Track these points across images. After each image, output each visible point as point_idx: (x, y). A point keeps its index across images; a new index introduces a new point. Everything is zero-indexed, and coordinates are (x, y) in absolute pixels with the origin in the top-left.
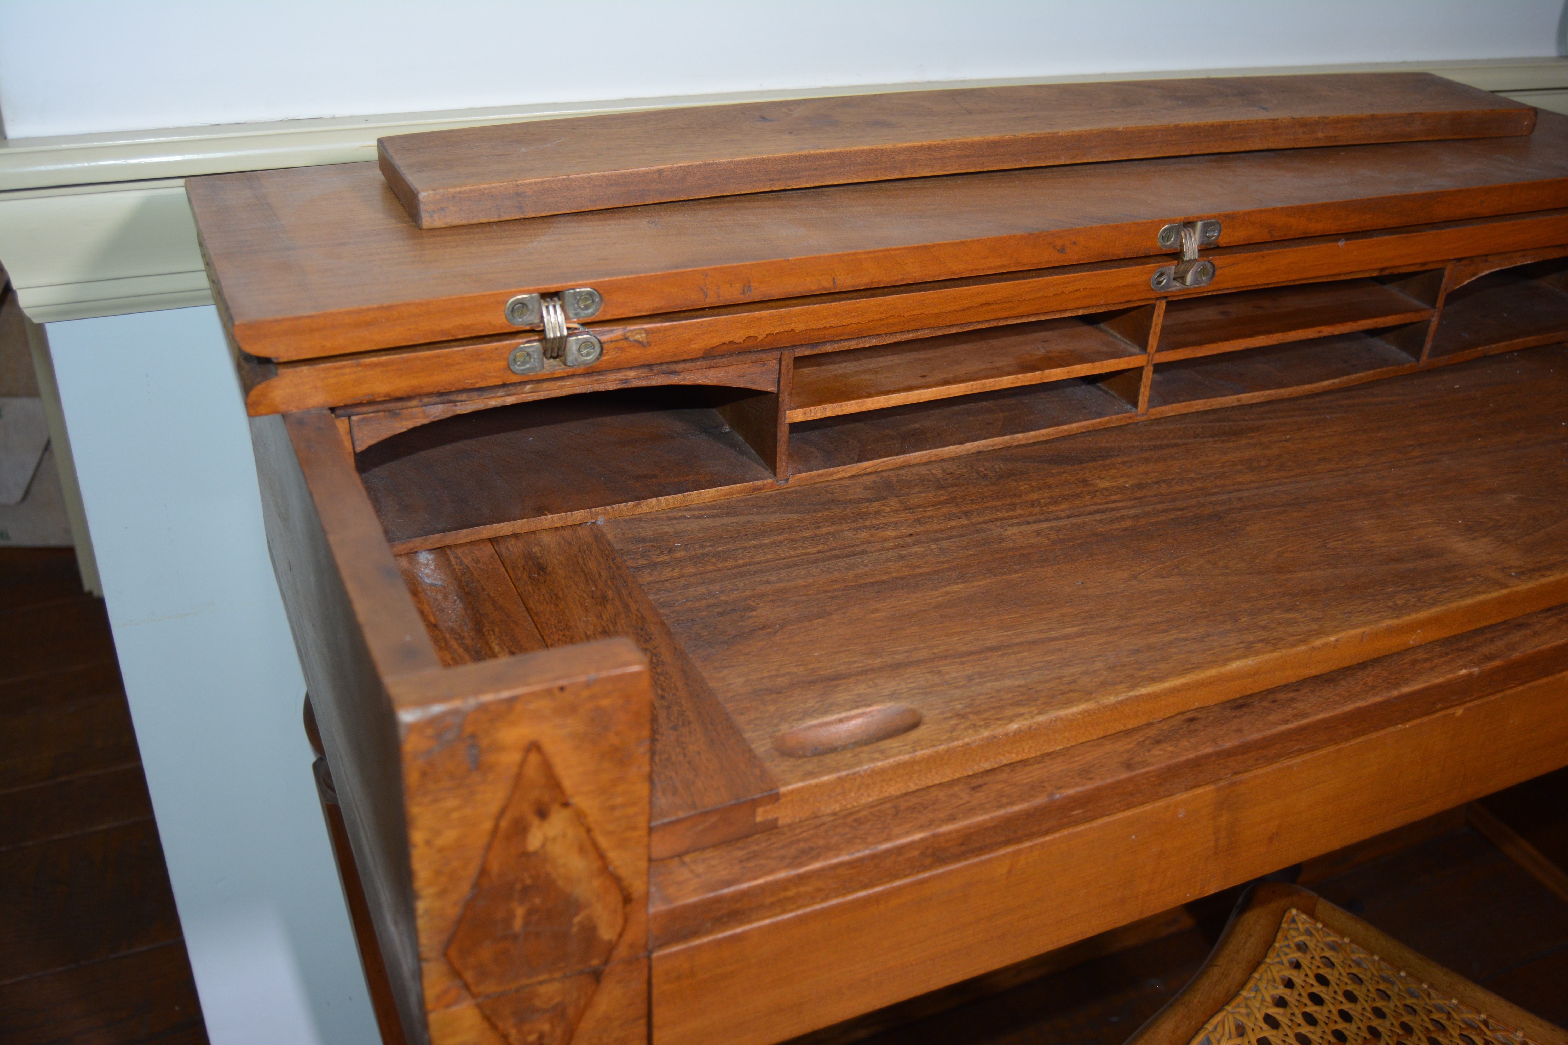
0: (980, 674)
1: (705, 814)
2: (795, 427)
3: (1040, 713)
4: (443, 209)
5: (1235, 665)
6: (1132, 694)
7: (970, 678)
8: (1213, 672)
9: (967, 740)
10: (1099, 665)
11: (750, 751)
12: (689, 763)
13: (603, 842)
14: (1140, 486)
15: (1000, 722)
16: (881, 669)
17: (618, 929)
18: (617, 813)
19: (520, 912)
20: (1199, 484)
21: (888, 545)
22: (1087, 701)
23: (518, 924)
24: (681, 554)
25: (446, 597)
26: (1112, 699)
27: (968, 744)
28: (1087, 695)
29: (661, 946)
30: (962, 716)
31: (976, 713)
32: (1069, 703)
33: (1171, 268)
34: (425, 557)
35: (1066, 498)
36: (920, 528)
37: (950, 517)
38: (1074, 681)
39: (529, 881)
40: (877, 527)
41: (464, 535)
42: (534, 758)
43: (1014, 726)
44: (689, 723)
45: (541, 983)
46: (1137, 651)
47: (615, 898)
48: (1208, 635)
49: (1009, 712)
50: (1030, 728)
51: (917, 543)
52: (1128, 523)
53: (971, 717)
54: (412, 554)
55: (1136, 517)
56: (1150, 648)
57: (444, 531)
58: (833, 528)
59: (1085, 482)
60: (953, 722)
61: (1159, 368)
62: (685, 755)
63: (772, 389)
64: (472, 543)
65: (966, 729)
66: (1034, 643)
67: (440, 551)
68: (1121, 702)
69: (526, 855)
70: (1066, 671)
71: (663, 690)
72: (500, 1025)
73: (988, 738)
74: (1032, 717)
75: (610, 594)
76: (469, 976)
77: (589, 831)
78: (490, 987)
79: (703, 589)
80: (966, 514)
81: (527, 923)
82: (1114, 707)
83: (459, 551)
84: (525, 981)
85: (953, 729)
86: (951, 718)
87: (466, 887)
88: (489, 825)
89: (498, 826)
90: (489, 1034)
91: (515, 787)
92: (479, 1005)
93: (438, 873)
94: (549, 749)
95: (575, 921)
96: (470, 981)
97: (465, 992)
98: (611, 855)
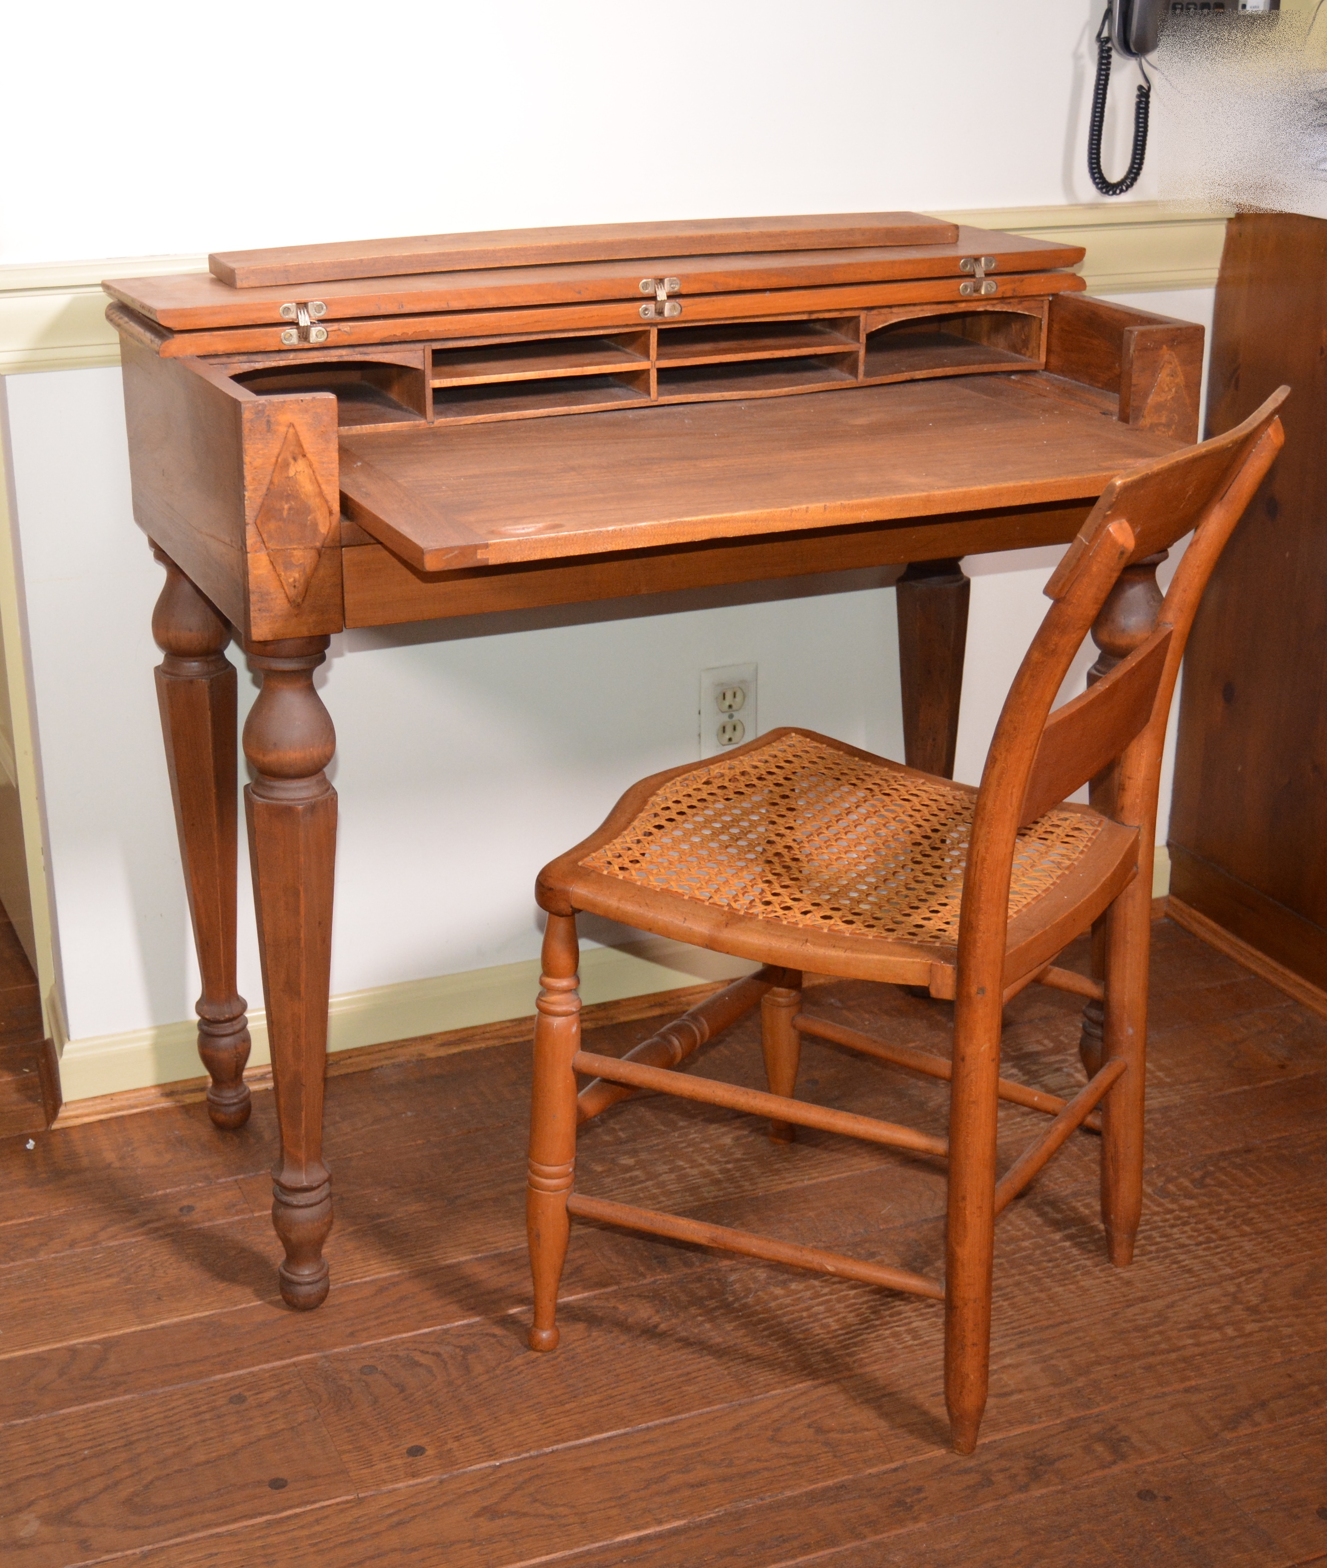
2: (436, 390)
4: (247, 278)
13: (320, 478)
17: (327, 528)
18: (325, 466)
19: (286, 507)
23: (285, 513)
29: (346, 545)
33: (651, 306)
39: (290, 492)
42: (291, 430)
45: (294, 549)
61: (660, 371)
63: (420, 367)
69: (288, 477)
72: (277, 569)
76: (265, 536)
77: (314, 471)
81: (289, 514)
84: (288, 545)
87: (264, 488)
88: (273, 460)
89: (277, 461)
90: (273, 572)
91: (284, 443)
92: (268, 555)
93: (254, 479)
94: (298, 428)
95: (309, 518)
96: (265, 540)
97: (262, 545)
98: (323, 487)
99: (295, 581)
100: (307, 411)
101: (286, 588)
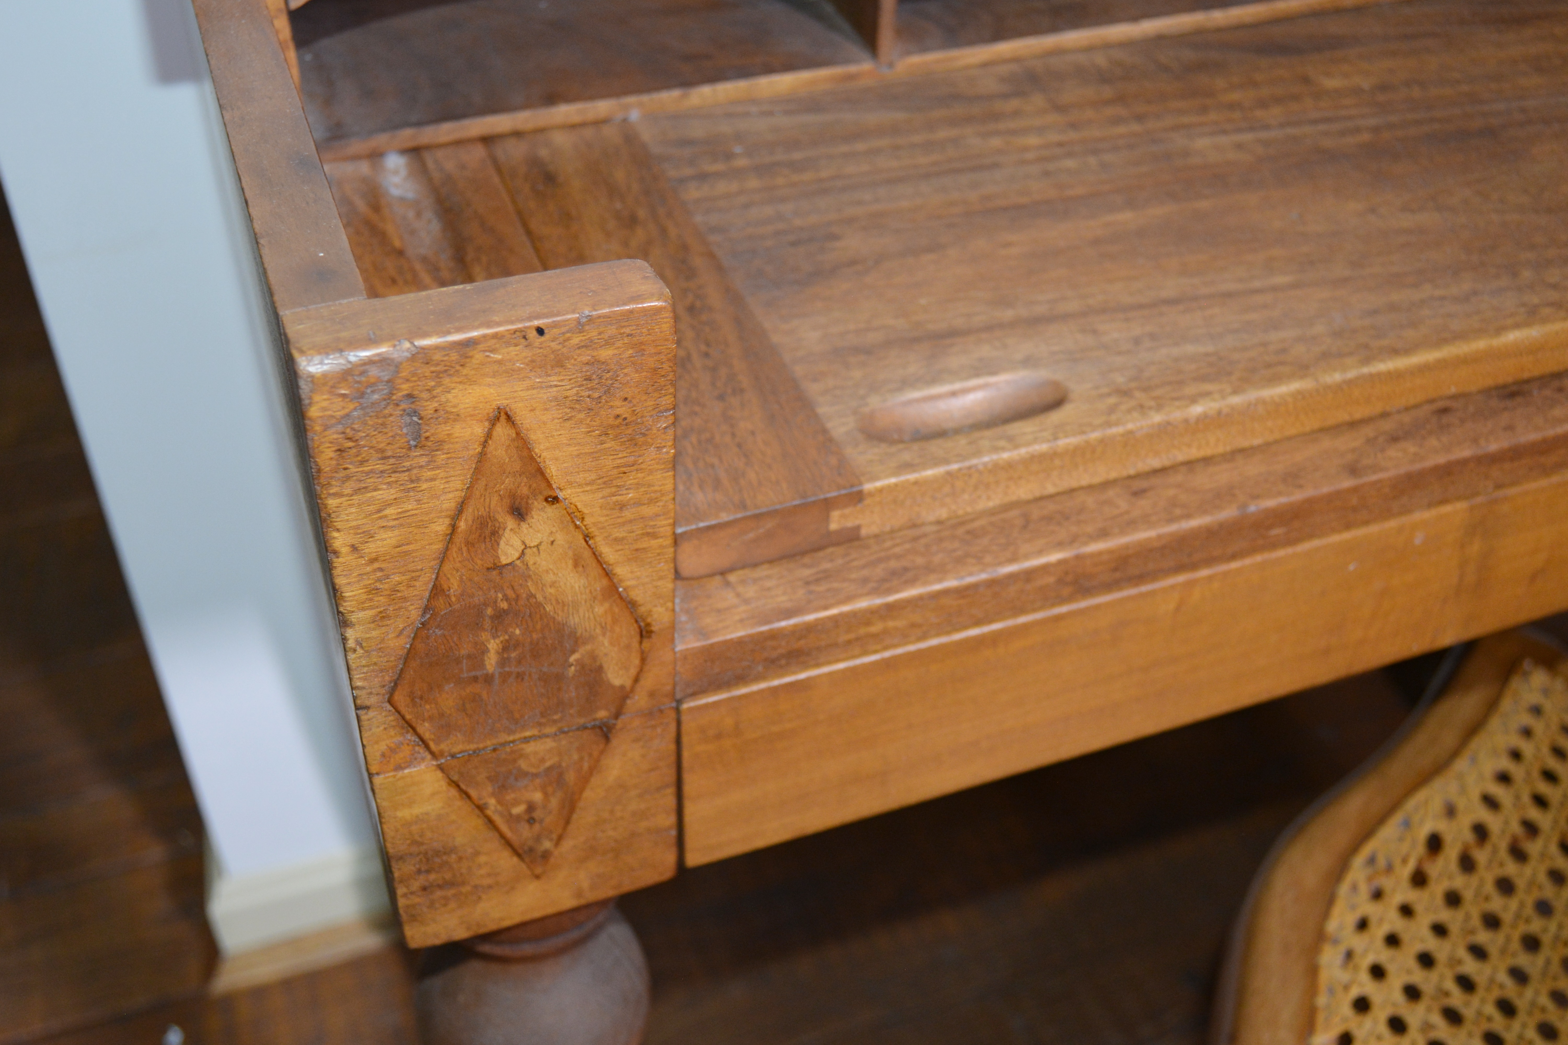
0: (1152, 336)
1: (757, 517)
3: (1235, 392)
5: (1512, 337)
6: (1365, 370)
7: (1137, 341)
8: (1480, 344)
9: (1130, 426)
10: (1319, 328)
11: (825, 431)
12: (739, 446)
13: (608, 553)
14: (1383, 88)
15: (1177, 403)
16: (1013, 324)
17: (633, 672)
18: (628, 514)
19: (493, 645)
20: (1465, 88)
21: (1030, 156)
22: (1302, 377)
23: (491, 662)
24: (741, 162)
25: (419, 215)
26: (1337, 377)
27: (1131, 432)
28: (1302, 369)
29: (694, 695)
30: (1124, 393)
31: (1146, 389)
32: (1276, 379)
34: (395, 162)
35: (1278, 100)
36: (1073, 135)
37: (1117, 121)
38: (1284, 351)
39: (504, 605)
40: (1014, 132)
41: (447, 131)
42: (502, 431)
43: (1197, 410)
44: (742, 391)
45: (526, 740)
46: (1375, 312)
47: (627, 631)
48: (1475, 293)
49: (1190, 390)
50: (1219, 413)
51: (1070, 155)
52: (1366, 137)
53: (1138, 394)
54: (375, 156)
55: (1376, 130)
56: (1393, 308)
57: (419, 124)
58: (953, 132)
59: (1306, 80)
60: (1112, 400)
62: (733, 435)
64: (459, 143)
65: (1129, 411)
66: (1229, 295)
67: (415, 152)
68: (1350, 383)
69: (498, 567)
70: (1274, 336)
71: (708, 344)
72: (473, 793)
73: (1159, 425)
74: (1223, 398)
75: (642, 213)
76: (426, 729)
77: (587, 537)
78: (456, 744)
79: (769, 211)
80: (1140, 118)
81: (503, 662)
82: (1338, 389)
83: (440, 154)
84: (504, 737)
85: (1112, 410)
86: (1109, 395)
87: (414, 613)
88: (441, 526)
89: (454, 527)
90: (459, 803)
91: (477, 471)
92: (440, 768)
93: (373, 591)
94: (525, 418)
95: (572, 659)
96: (427, 736)
97: (421, 750)
98: (621, 571)
99: (531, 807)
100: (559, 363)
101: (504, 828)
